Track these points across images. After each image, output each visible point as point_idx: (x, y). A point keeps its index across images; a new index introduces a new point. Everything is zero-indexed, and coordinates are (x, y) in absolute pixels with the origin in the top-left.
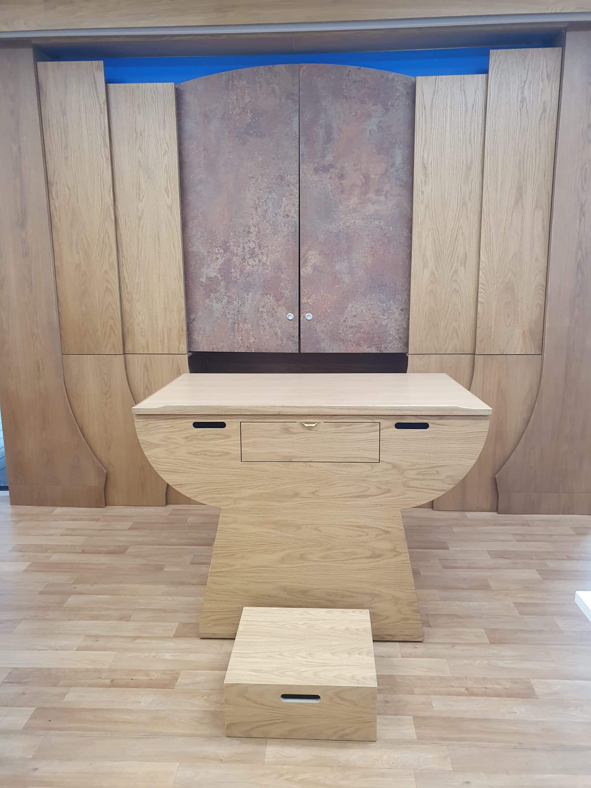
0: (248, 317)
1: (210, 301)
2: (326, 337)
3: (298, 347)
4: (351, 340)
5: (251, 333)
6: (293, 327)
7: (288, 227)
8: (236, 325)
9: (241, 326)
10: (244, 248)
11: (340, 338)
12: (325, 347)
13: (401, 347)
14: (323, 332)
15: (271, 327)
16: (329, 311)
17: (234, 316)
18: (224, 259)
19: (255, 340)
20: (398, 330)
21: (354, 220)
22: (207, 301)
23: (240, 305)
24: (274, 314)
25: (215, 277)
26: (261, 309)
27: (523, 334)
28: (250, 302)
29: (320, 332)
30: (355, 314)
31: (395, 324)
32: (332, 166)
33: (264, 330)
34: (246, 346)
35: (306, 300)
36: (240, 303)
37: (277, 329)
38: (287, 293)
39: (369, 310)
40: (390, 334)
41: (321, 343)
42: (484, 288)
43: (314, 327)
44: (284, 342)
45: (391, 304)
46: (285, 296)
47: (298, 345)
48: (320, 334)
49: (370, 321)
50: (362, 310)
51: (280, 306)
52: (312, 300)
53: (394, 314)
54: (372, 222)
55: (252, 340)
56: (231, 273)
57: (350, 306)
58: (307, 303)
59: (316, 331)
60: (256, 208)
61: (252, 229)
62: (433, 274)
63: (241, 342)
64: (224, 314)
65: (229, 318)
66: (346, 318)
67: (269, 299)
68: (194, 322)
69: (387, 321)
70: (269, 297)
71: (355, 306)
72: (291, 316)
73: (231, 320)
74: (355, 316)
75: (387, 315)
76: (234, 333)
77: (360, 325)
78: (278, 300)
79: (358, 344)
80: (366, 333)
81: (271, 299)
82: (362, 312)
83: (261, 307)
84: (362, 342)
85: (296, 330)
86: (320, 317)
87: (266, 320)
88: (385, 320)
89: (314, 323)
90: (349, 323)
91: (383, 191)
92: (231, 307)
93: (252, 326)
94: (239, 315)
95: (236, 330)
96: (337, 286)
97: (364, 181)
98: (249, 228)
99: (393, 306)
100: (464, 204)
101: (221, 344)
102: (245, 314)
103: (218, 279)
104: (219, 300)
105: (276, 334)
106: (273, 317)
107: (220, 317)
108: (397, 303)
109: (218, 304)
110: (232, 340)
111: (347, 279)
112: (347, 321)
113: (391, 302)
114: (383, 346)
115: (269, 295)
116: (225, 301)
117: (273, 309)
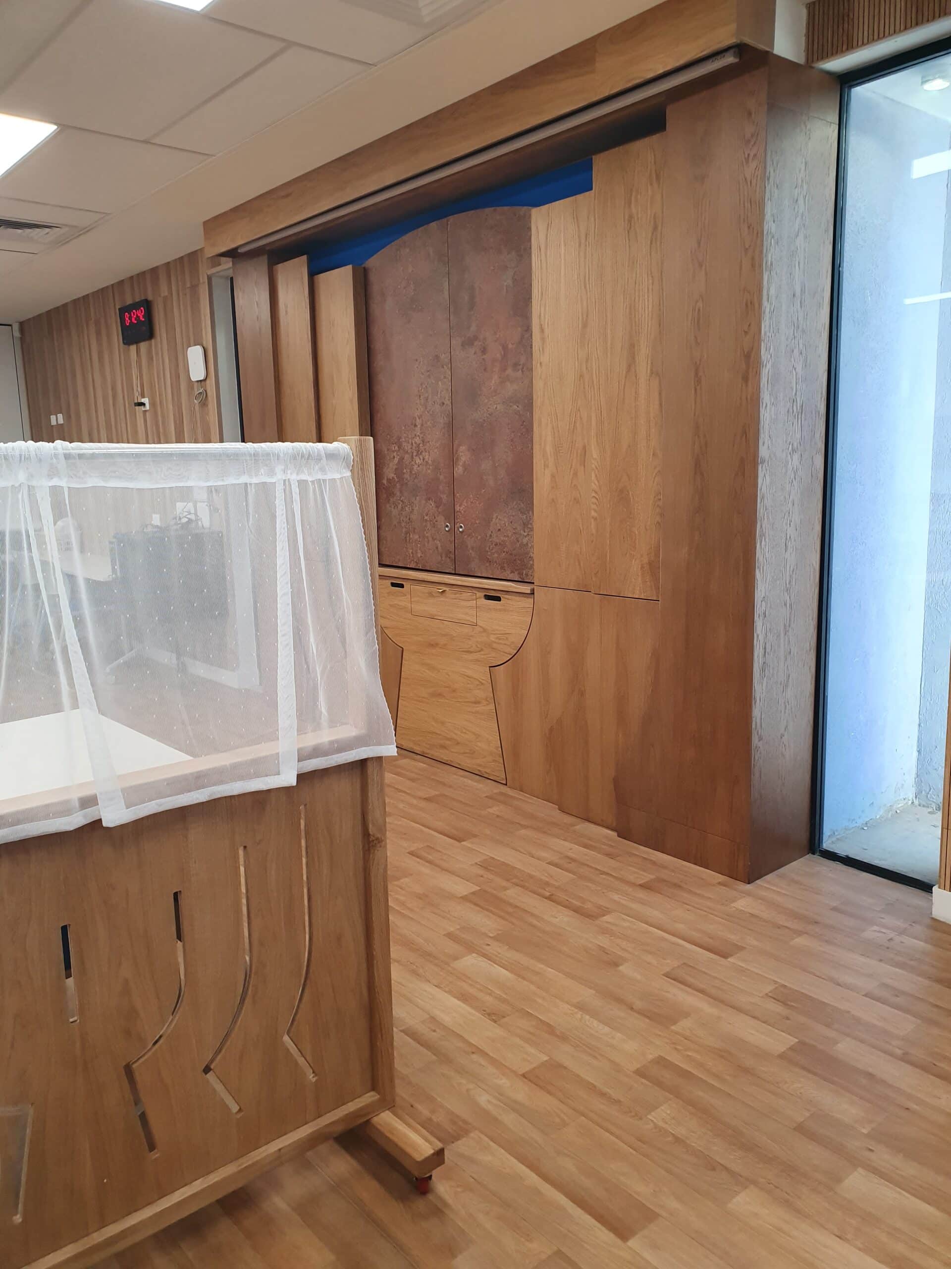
0: (416, 526)
2: (475, 555)
3: (454, 566)
4: (496, 561)
6: (450, 540)
7: (444, 418)
8: (408, 535)
9: (411, 536)
10: (412, 444)
11: (487, 557)
12: (475, 568)
14: (473, 548)
15: (433, 539)
16: (477, 522)
17: (407, 524)
18: (398, 457)
19: (422, 554)
21: (495, 406)
22: (388, 506)
23: (411, 512)
24: (435, 524)
25: (393, 478)
26: (426, 518)
28: (417, 508)
30: (499, 528)
32: (476, 338)
33: (428, 543)
34: (415, 561)
35: (459, 508)
36: (410, 509)
37: (438, 542)
38: (444, 497)
39: (511, 522)
41: (472, 562)
43: (466, 542)
44: (443, 559)
46: (443, 502)
47: (454, 563)
48: (471, 551)
49: (513, 538)
50: (505, 523)
51: (439, 513)
52: (464, 508)
54: (511, 406)
55: (419, 554)
56: (404, 473)
57: (494, 516)
58: (460, 511)
59: (467, 547)
60: (420, 396)
61: (418, 422)
63: (411, 555)
64: (399, 523)
65: (403, 527)
66: (492, 532)
70: (431, 503)
71: (499, 517)
72: (448, 527)
73: (404, 530)
76: (407, 545)
77: (504, 542)
78: (438, 507)
79: (503, 568)
80: (509, 553)
81: (433, 505)
83: (426, 514)
85: (452, 544)
86: (470, 529)
87: (429, 531)
89: (466, 536)
90: (495, 539)
91: (520, 365)
92: (404, 513)
93: (420, 537)
94: (410, 524)
95: (408, 541)
96: (484, 491)
97: (503, 353)
98: (415, 420)
101: (398, 557)
102: (414, 522)
103: (395, 480)
104: (396, 506)
105: (437, 548)
106: (434, 527)
107: (397, 525)
109: (395, 509)
110: (405, 552)
111: (491, 482)
112: (492, 535)
115: (431, 500)
117: (435, 518)
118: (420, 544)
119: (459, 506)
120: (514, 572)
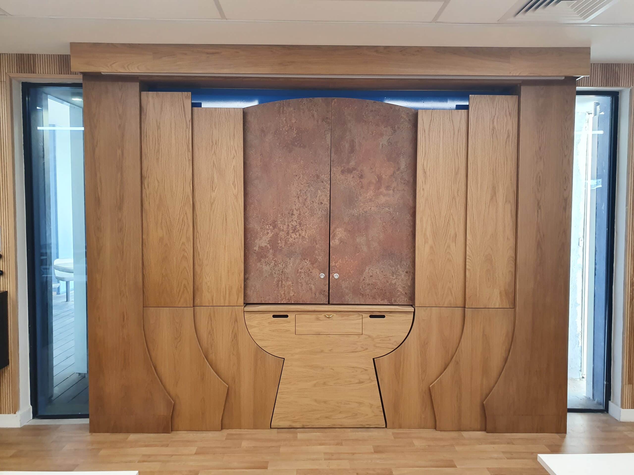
0: (290, 276)
1: (261, 265)
2: (349, 292)
3: (328, 299)
4: (368, 295)
5: (292, 288)
6: (324, 284)
7: (322, 211)
8: (280, 282)
9: (284, 283)
10: (288, 225)
11: (360, 293)
12: (348, 300)
13: (406, 300)
14: (347, 288)
15: (307, 284)
16: (352, 272)
17: (279, 275)
18: (273, 233)
19: (295, 294)
20: (404, 287)
21: (369, 208)
22: (259, 264)
23: (284, 268)
24: (310, 274)
25: (266, 246)
27: (500, 293)
28: (291, 265)
29: (345, 288)
30: (371, 275)
31: (401, 283)
32: (354, 169)
33: (302, 286)
34: (287, 298)
35: (334, 264)
36: (284, 266)
37: (312, 285)
38: (320, 259)
39: (382, 272)
40: (398, 291)
41: (346, 296)
42: (470, 259)
43: (340, 284)
44: (317, 295)
45: (398, 268)
46: (318, 261)
47: (328, 298)
49: (383, 280)
50: (376, 272)
51: (314, 268)
52: (339, 264)
53: (401, 276)
54: (383, 208)
55: (292, 294)
56: (278, 243)
57: (367, 268)
58: (335, 266)
59: (341, 287)
60: (298, 197)
61: (295, 212)
62: (431, 247)
63: (283, 295)
64: (271, 274)
65: (275, 277)
66: (365, 277)
67: (306, 262)
68: (247, 281)
69: (395, 280)
70: (306, 261)
71: (371, 269)
72: (322, 276)
73: (276, 279)
74: (371, 276)
75: (395, 276)
76: (278, 289)
77: (375, 283)
78: (312, 264)
79: (374, 298)
80: (380, 289)
81: (308, 263)
82: (377, 273)
83: (300, 269)
84: (377, 296)
85: (326, 286)
86: (345, 277)
87: (303, 279)
88: (394, 279)
89: (341, 281)
90: (367, 281)
91: (392, 187)
92: (276, 268)
93: (293, 283)
94: (283, 275)
95: (280, 286)
96: (357, 254)
97: (377, 180)
98: (293, 211)
99: (400, 269)
100: (454, 198)
101: (268, 297)
102: (287, 273)
103: (268, 248)
104: (267, 264)
105: (311, 289)
106: (309, 276)
107: (268, 276)
108: (403, 267)
109: (267, 266)
110: (276, 294)
111: (365, 249)
112: (365, 279)
113: (399, 266)
114: (393, 300)
115: (306, 260)
116: (272, 264)
117: (309, 270)
119: (335, 263)
120: (384, 300)
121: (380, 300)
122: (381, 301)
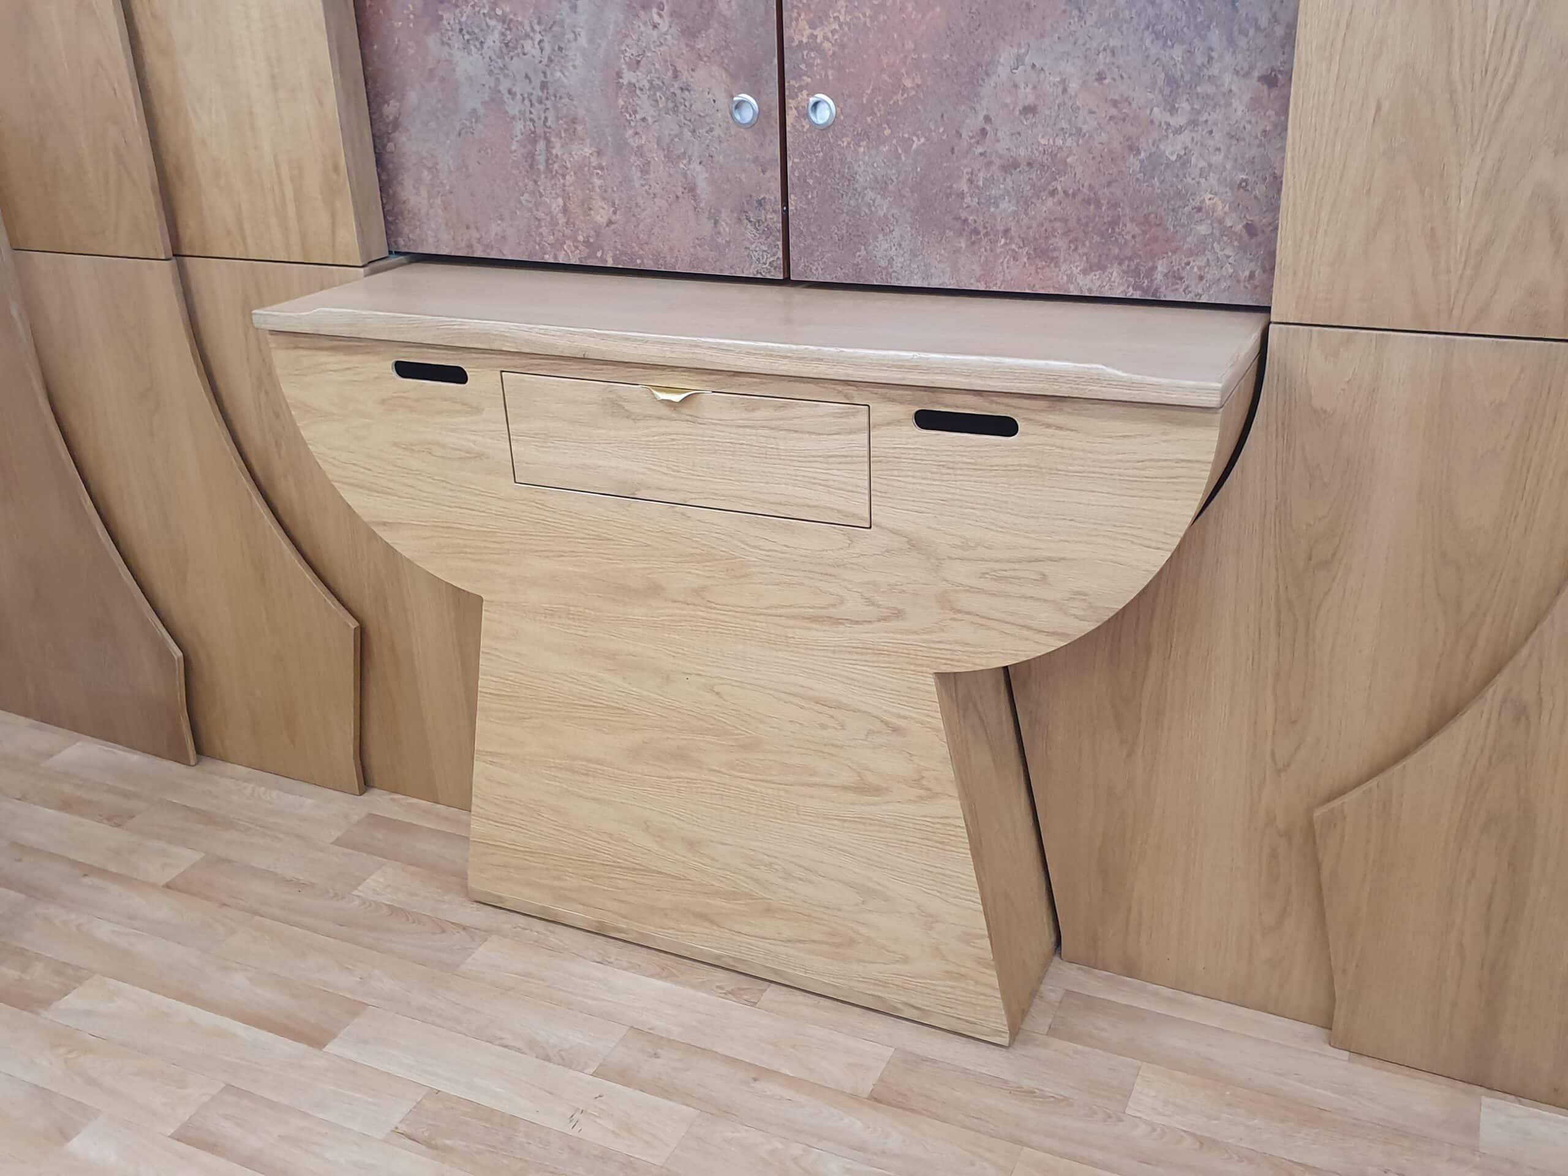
0: (581, 112)
1: (443, 43)
2: (895, 211)
3: (780, 254)
4: (1006, 231)
5: (597, 182)
6: (756, 160)
8: (541, 145)
9: (557, 150)
11: (957, 218)
12: (891, 260)
14: (881, 185)
15: (670, 157)
16: (908, 83)
17: (532, 105)
19: (615, 213)
22: (432, 41)
23: (550, 60)
24: (679, 99)
26: (628, 77)
28: (583, 41)
29: (872, 189)
30: (1031, 100)
31: (1226, 157)
33: (644, 171)
34: (581, 238)
35: (808, 32)
36: (547, 46)
37: (695, 167)
39: (1100, 78)
40: (1199, 210)
41: (876, 238)
43: (842, 161)
44: (724, 227)
45: (1211, 49)
46: (720, 13)
47: (780, 243)
48: (870, 194)
49: (1104, 137)
50: (1063, 81)
51: (700, 58)
52: (833, 32)
53: (1228, 105)
55: (602, 214)
57: (1006, 56)
58: (812, 45)
59: (852, 179)
63: (562, 220)
64: (495, 101)
65: (513, 118)
66: (987, 119)
67: (655, 26)
68: (397, 134)
69: (1185, 137)
70: (656, 18)
71: (1028, 60)
72: (750, 107)
73: (519, 126)
74: (1029, 110)
75: (1186, 106)
76: (536, 182)
77: (1053, 156)
78: (690, 33)
79: (1043, 254)
80: (1079, 198)
81: (664, 26)
82: (1065, 91)
83: (629, 65)
84: (1060, 242)
85: (768, 174)
86: (873, 113)
87: (648, 127)
88: (1179, 131)
89: (846, 140)
90: (1004, 145)
92: (516, 65)
93: (599, 153)
94: (549, 104)
95: (542, 167)
101: (495, 229)
102: (569, 96)
104: (474, 39)
105: (691, 189)
106: (675, 109)
107: (481, 111)
108: (1242, 42)
109: (469, 53)
110: (530, 210)
112: (990, 134)
113: (1215, 37)
114: (1162, 267)
115: (655, 10)
116: (493, 40)
117: (676, 76)
118: (600, 177)
119: (813, 26)
120: (1103, 269)
121: (1075, 271)
122: (1085, 272)
